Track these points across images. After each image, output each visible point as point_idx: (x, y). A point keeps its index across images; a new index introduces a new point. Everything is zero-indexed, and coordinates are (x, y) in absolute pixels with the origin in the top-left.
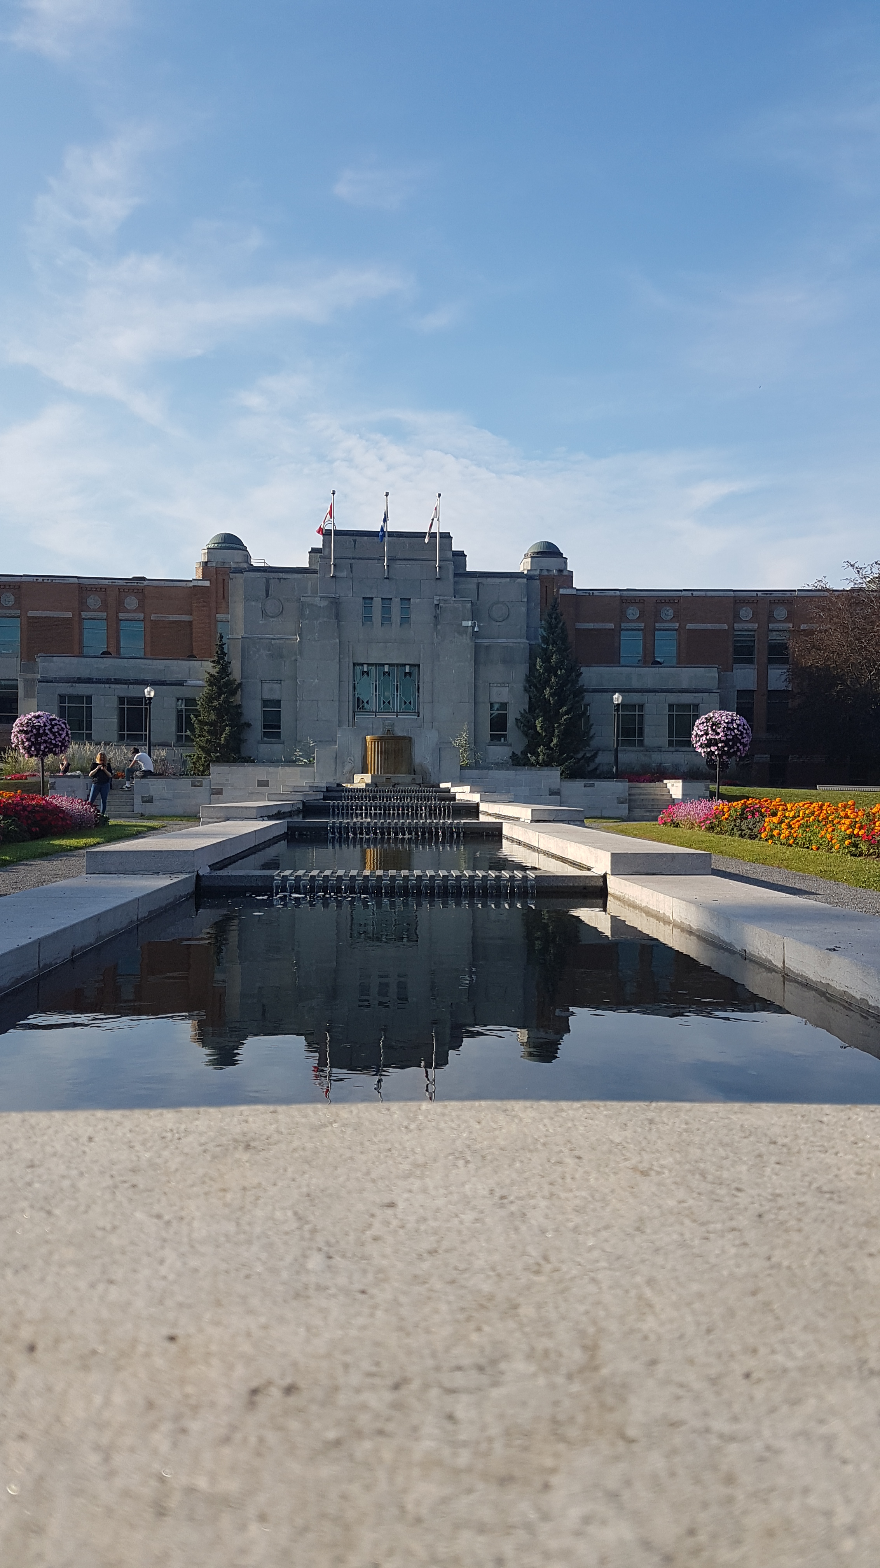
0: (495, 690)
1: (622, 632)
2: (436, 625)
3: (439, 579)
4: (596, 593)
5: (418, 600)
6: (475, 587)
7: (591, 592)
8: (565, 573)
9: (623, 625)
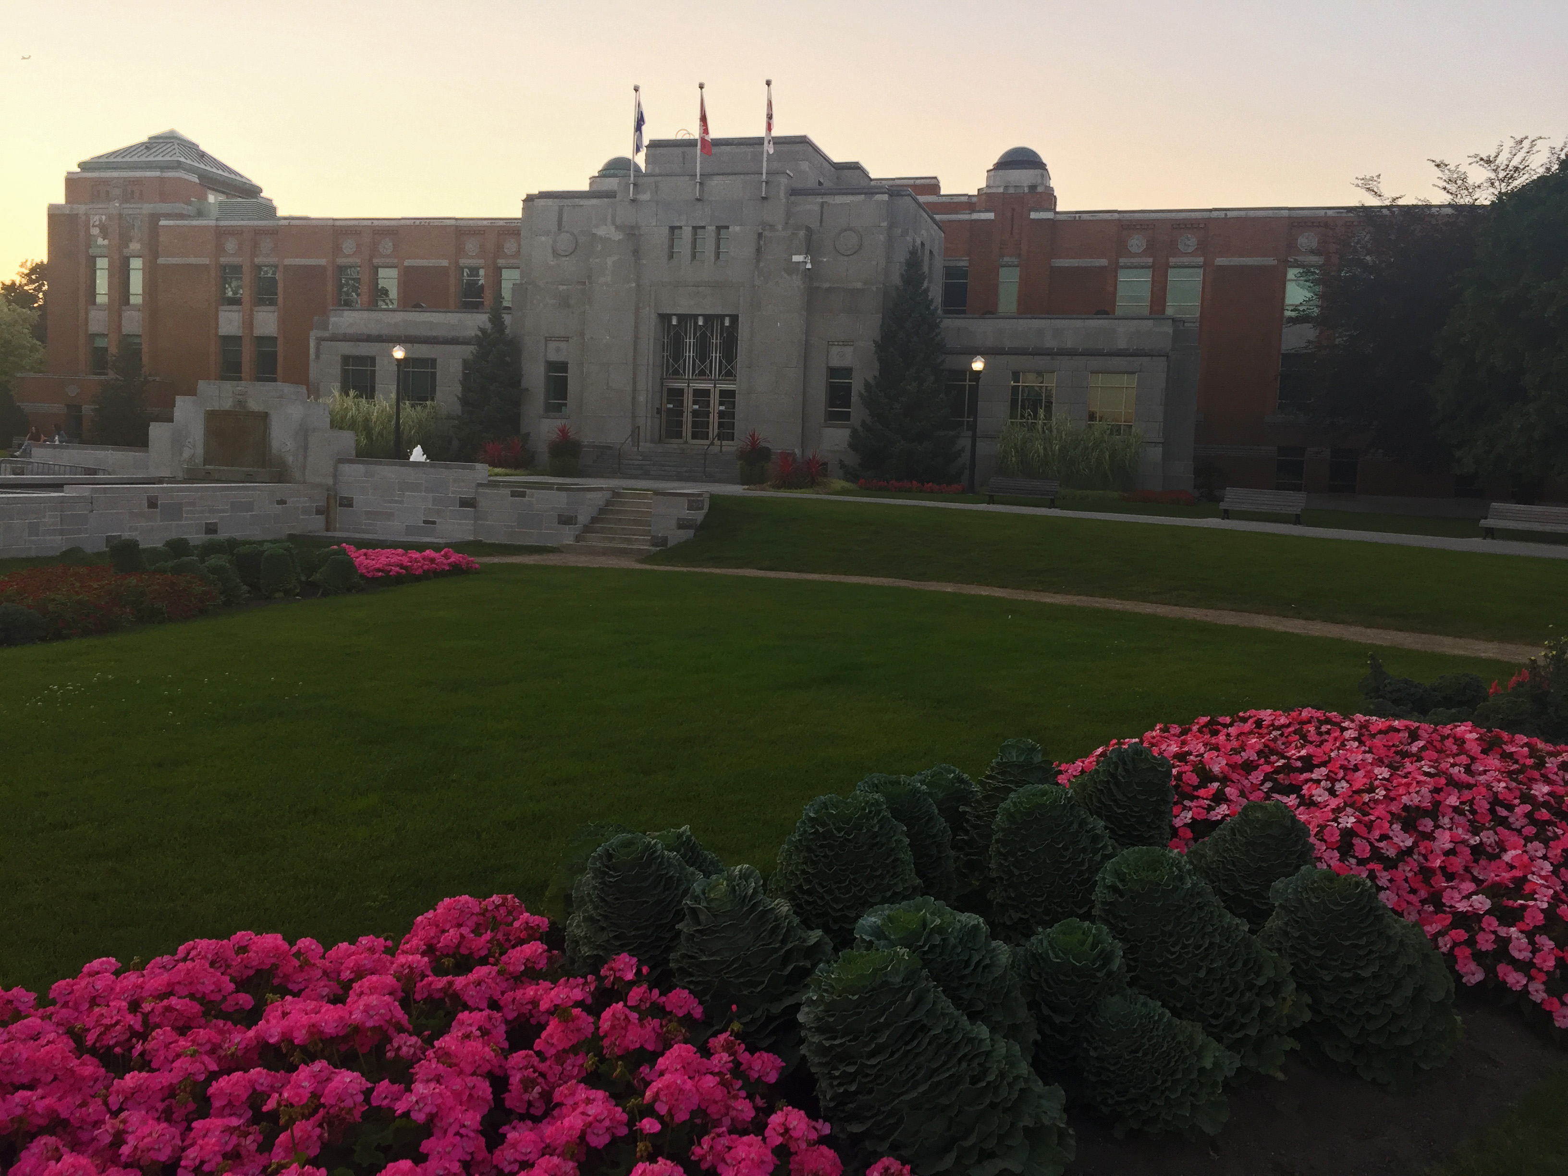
0: (835, 350)
1: (1121, 273)
2: (758, 261)
3: (763, 198)
4: (1085, 216)
5: (737, 228)
6: (817, 208)
7: (1077, 215)
8: (1040, 189)
9: (1122, 261)
